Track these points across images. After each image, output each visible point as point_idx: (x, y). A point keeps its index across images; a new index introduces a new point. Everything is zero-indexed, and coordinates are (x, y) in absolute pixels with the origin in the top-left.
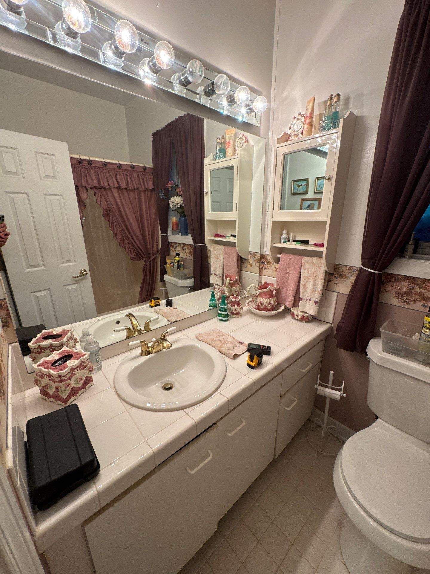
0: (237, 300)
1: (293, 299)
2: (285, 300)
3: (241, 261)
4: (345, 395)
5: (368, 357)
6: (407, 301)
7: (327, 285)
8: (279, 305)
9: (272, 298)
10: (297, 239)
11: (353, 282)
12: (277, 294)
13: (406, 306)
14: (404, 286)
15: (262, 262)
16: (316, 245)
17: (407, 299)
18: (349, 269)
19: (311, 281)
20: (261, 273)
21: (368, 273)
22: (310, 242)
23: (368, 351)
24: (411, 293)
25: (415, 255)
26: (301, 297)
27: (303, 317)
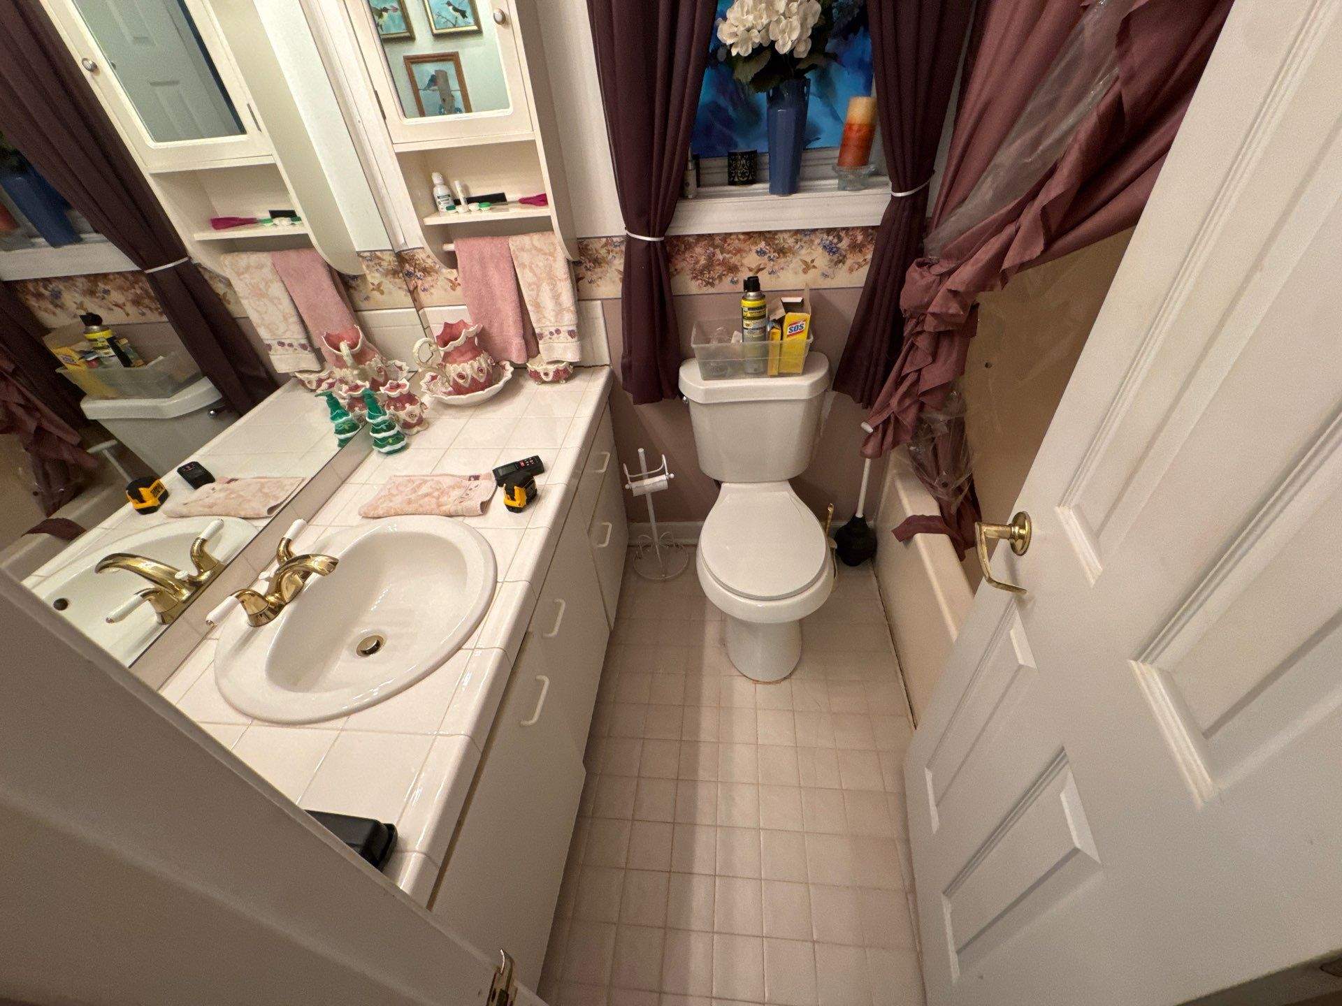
0: (403, 391)
1: (523, 341)
2: (505, 350)
4: (672, 475)
5: (685, 398)
6: (711, 281)
7: (579, 290)
8: (497, 366)
9: (479, 355)
13: (710, 290)
14: (700, 254)
15: (409, 274)
16: (525, 201)
17: (709, 278)
18: (606, 245)
19: (546, 288)
20: (418, 306)
22: (509, 197)
23: (682, 388)
24: (712, 265)
26: (537, 331)
27: (557, 372)
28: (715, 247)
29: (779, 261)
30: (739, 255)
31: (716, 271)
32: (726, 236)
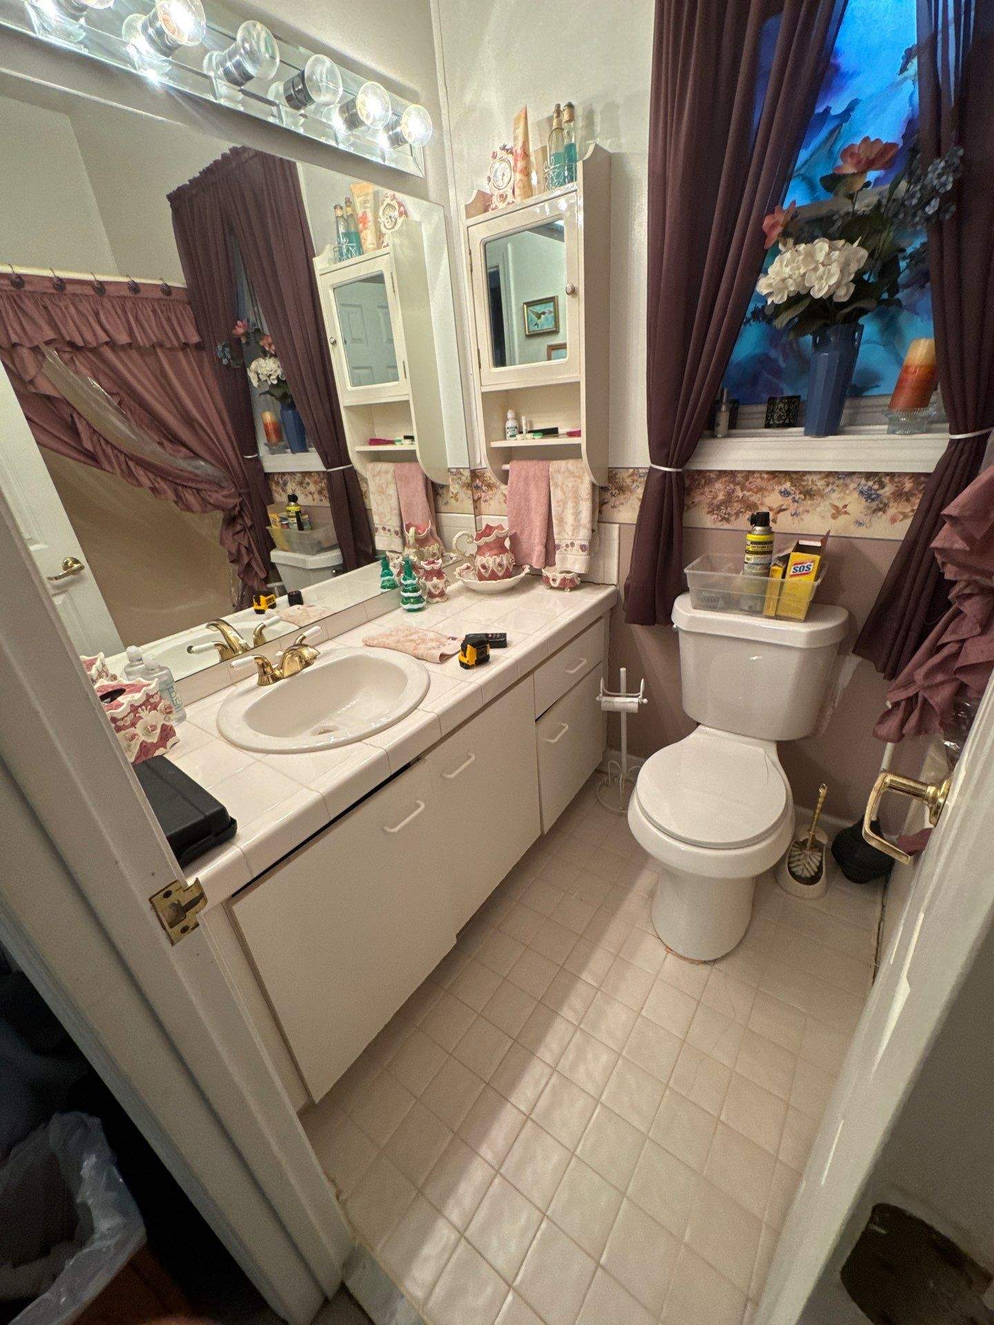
0: (436, 567)
1: (544, 550)
2: (529, 555)
3: (434, 491)
4: (645, 701)
5: (675, 626)
7: (600, 512)
8: (518, 567)
9: (504, 553)
10: (536, 427)
11: (641, 497)
12: (512, 546)
13: (726, 526)
14: (720, 489)
15: (477, 487)
16: (571, 434)
17: (725, 514)
18: (633, 474)
19: (570, 505)
20: (477, 512)
21: (660, 474)
22: (560, 431)
23: (674, 618)
24: (730, 501)
25: (734, 431)
26: (557, 542)
27: (564, 580)
28: (736, 483)
29: (805, 503)
30: (760, 493)
31: (733, 508)
32: (749, 474)
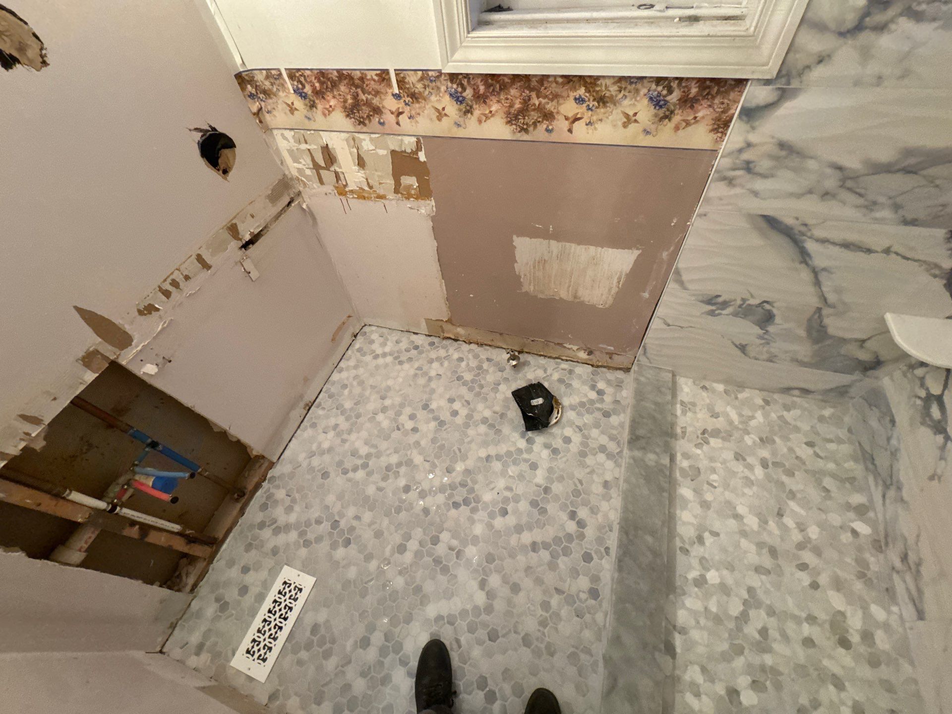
6: (525, 127)
15: (252, 96)
17: (523, 124)
24: (527, 110)
28: (531, 90)
29: (598, 110)
30: (556, 101)
31: (531, 118)
